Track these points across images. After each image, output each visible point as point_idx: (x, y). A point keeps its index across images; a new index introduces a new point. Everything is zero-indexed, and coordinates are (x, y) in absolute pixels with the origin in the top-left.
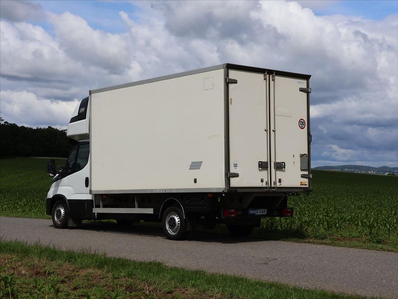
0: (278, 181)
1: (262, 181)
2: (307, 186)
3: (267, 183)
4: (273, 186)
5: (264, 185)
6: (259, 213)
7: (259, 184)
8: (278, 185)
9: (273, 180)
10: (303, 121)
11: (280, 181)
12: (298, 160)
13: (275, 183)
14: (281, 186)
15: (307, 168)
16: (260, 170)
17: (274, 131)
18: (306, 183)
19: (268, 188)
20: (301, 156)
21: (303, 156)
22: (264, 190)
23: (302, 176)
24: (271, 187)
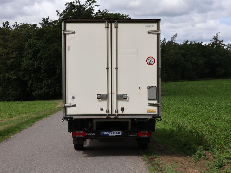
0: (120, 109)
1: (102, 109)
2: (157, 113)
3: (108, 111)
4: (114, 113)
5: (104, 112)
7: (100, 112)
8: (120, 112)
9: (114, 108)
10: (152, 58)
11: (123, 109)
12: (145, 93)
13: (117, 111)
14: (124, 113)
15: (156, 98)
16: (99, 101)
17: (117, 69)
18: (155, 111)
19: (109, 115)
20: (149, 88)
21: (152, 88)
22: (105, 117)
23: (150, 105)
24: (112, 115)
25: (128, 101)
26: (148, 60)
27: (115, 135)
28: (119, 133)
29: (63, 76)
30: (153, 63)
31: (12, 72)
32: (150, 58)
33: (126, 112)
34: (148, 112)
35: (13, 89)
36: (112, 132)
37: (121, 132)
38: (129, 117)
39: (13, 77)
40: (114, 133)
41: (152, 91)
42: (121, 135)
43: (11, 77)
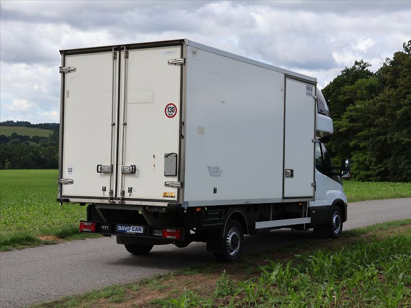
0: (126, 190)
1: (104, 189)
2: (176, 199)
3: (111, 192)
4: (119, 196)
5: (107, 194)
6: (131, 231)
7: (101, 194)
8: (127, 195)
9: (120, 189)
10: (172, 106)
11: (130, 190)
12: (161, 162)
13: (123, 193)
14: (132, 197)
15: (175, 174)
16: (101, 175)
17: (125, 124)
18: (173, 195)
19: (112, 198)
20: (167, 156)
21: (170, 155)
22: (107, 201)
23: (166, 185)
24: (116, 198)
25: (138, 177)
26: (167, 109)
27: (135, 232)
28: (140, 230)
29: (61, 136)
30: (174, 114)
31: (405, 131)
32: (169, 106)
33: (134, 195)
34: (164, 196)
35: (408, 160)
36: (131, 228)
37: (142, 228)
38: (138, 204)
39: (407, 140)
40: (134, 229)
41: (171, 161)
42: (142, 232)
43: (403, 139)
